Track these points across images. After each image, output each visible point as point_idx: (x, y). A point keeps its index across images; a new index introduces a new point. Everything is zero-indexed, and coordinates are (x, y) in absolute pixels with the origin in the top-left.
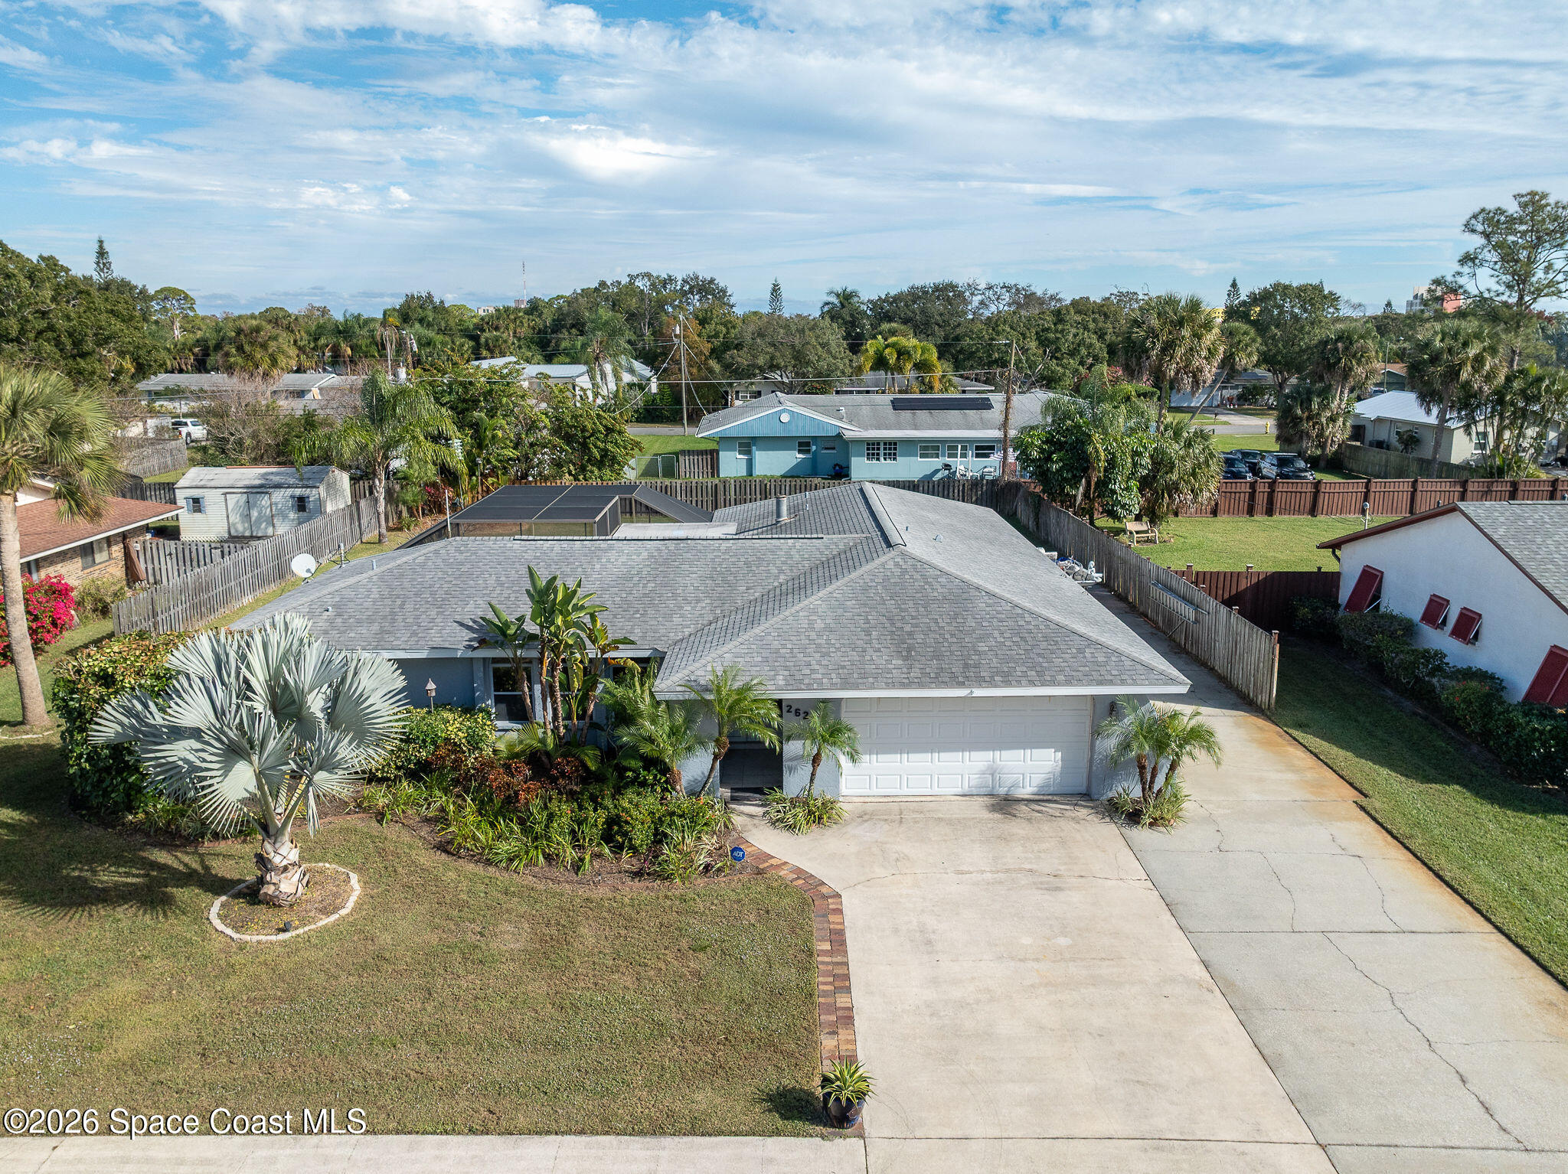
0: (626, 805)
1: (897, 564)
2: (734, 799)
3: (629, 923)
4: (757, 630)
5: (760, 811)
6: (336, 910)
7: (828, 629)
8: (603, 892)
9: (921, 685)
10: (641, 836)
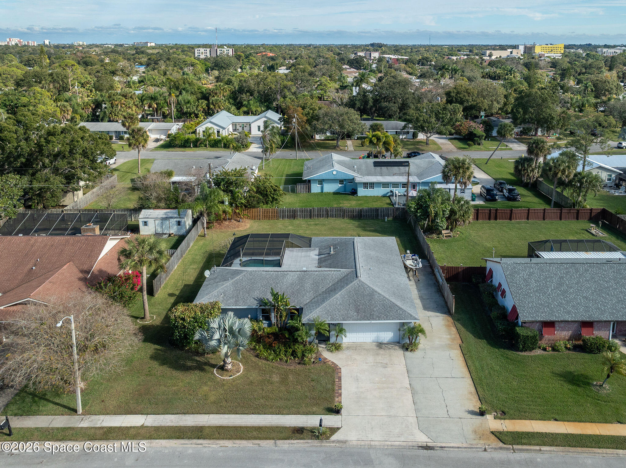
0: (296, 348)
1: (358, 284)
2: (319, 343)
3: (299, 375)
4: (324, 304)
5: (325, 346)
6: (239, 372)
7: (340, 304)
8: (292, 367)
9: (360, 320)
10: (299, 355)
